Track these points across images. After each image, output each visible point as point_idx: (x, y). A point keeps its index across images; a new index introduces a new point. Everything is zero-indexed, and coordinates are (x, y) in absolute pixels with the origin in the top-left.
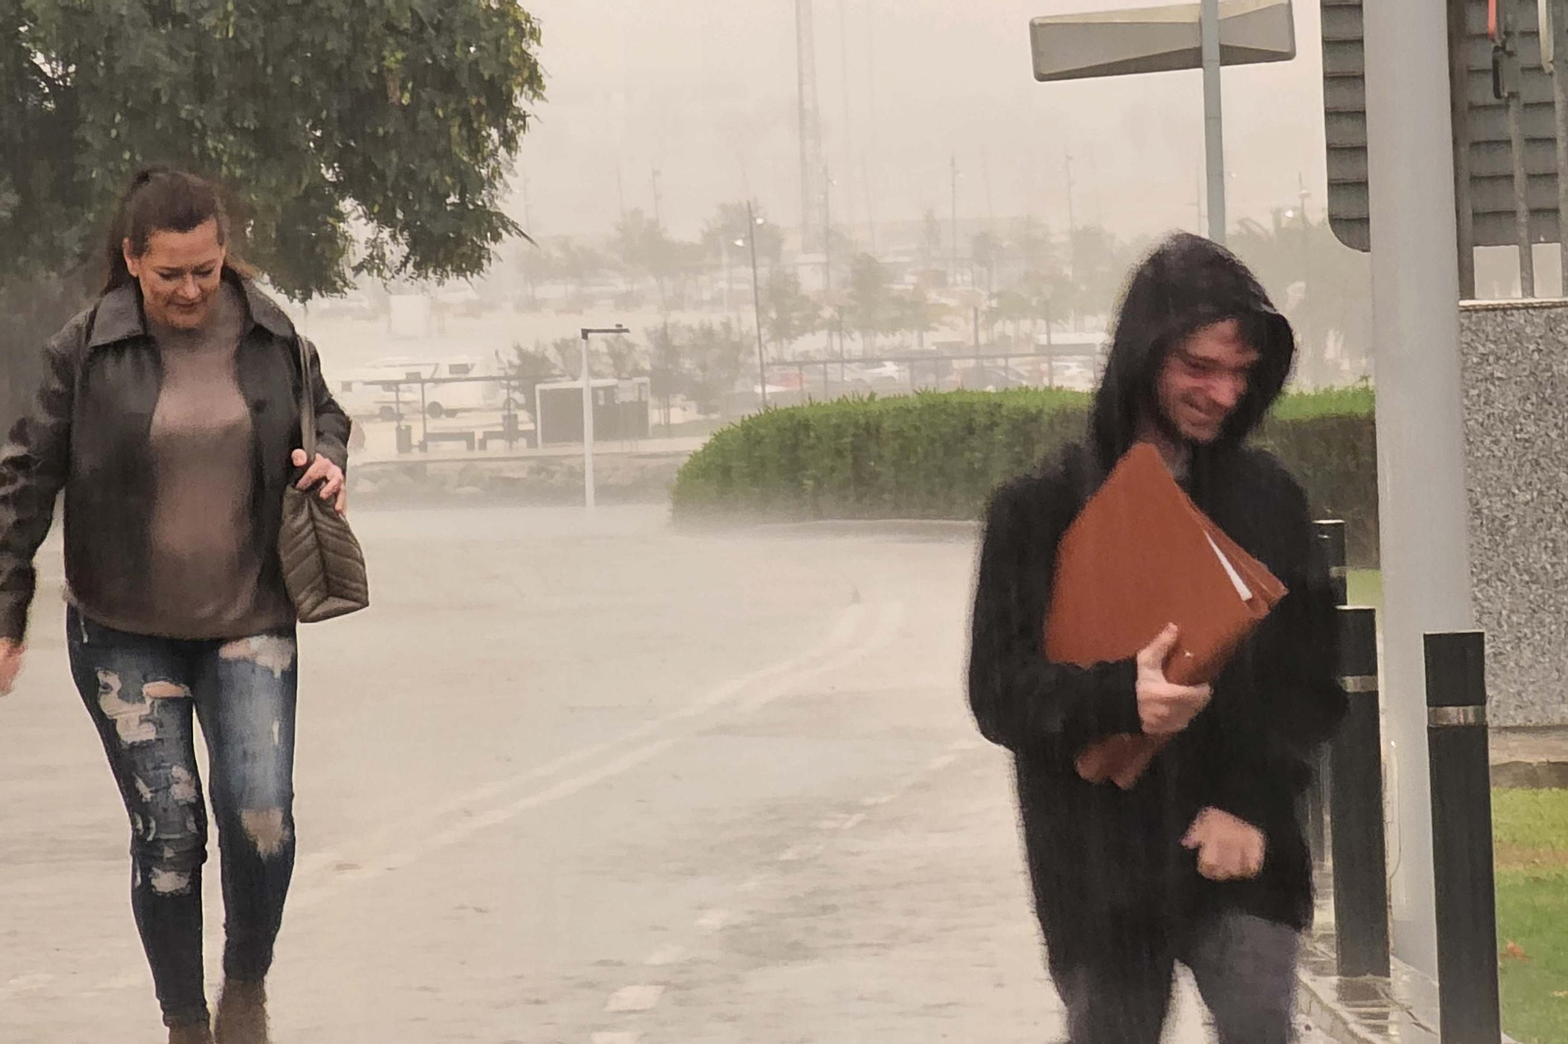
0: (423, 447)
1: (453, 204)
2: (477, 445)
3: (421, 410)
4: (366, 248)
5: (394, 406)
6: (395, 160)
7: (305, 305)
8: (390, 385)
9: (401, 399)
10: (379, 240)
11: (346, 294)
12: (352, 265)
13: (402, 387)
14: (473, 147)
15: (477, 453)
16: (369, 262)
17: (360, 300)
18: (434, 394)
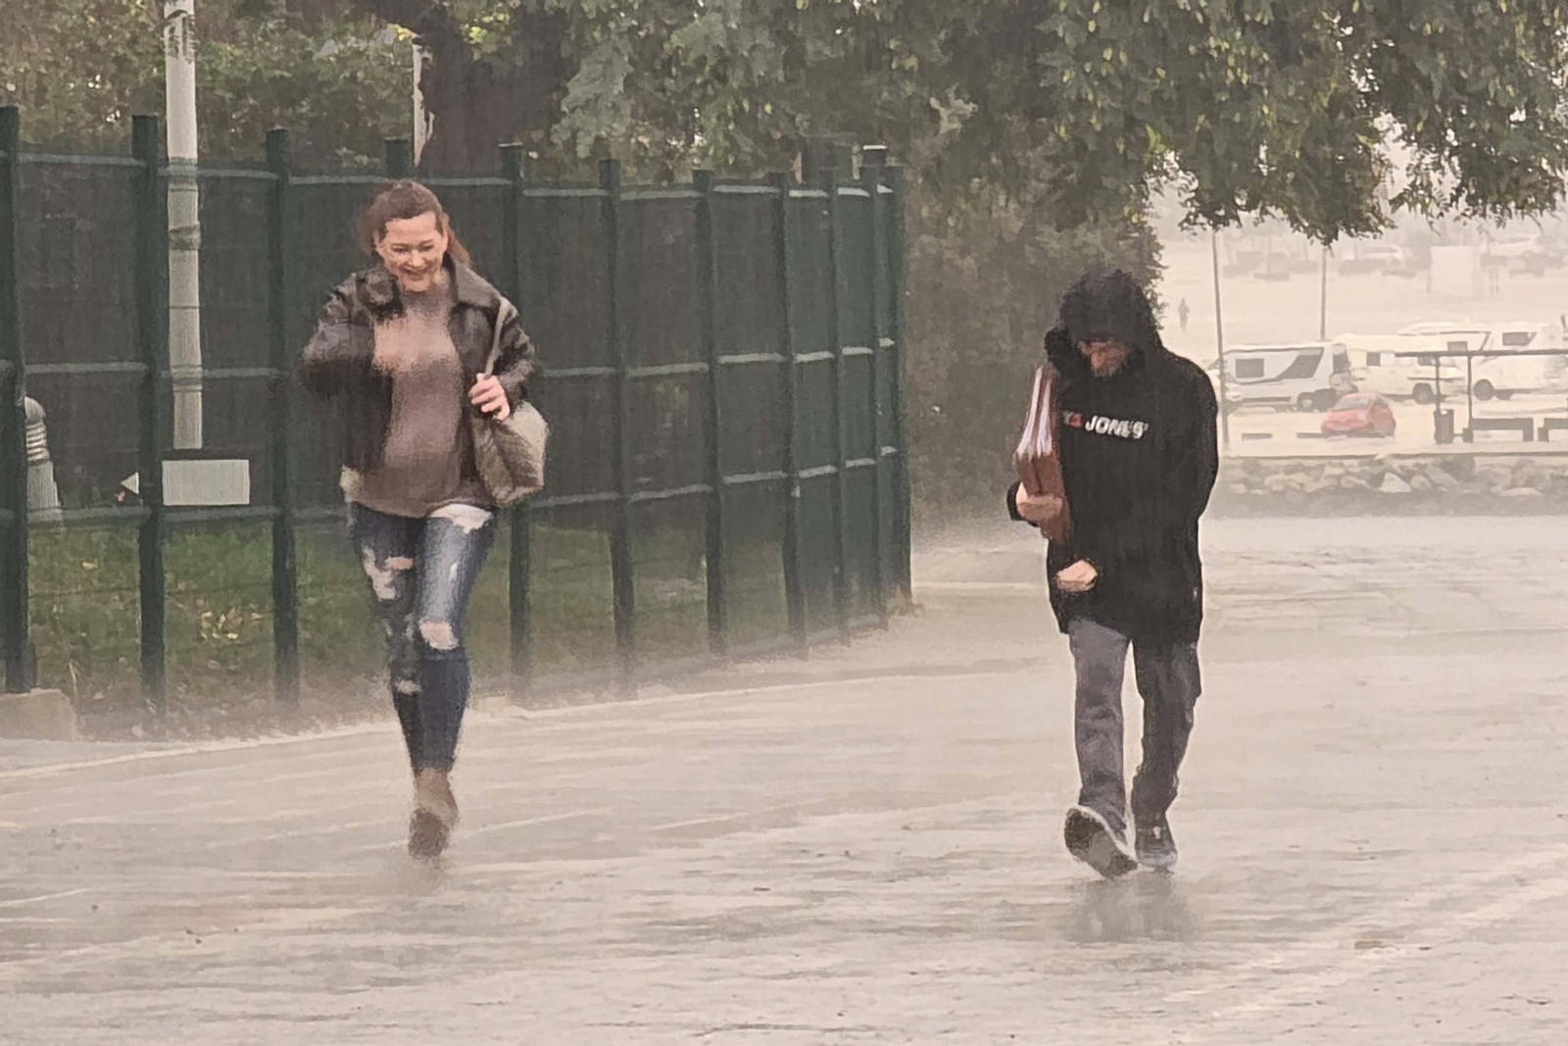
0: (1468, 436)
1: (1517, 122)
2: (1536, 436)
3: (1466, 389)
4: (1408, 175)
5: (1433, 384)
6: (1443, 63)
7: (1330, 248)
8: (1426, 357)
9: (1441, 376)
10: (1423, 167)
11: (1380, 232)
12: (1390, 197)
13: (1443, 359)
14: (1544, 49)
15: (1536, 445)
16: (1411, 194)
17: (1392, 251)
18: (1482, 370)
